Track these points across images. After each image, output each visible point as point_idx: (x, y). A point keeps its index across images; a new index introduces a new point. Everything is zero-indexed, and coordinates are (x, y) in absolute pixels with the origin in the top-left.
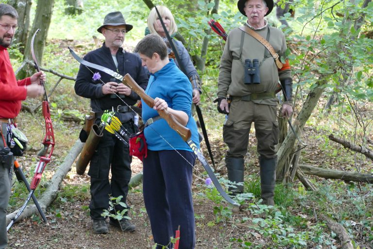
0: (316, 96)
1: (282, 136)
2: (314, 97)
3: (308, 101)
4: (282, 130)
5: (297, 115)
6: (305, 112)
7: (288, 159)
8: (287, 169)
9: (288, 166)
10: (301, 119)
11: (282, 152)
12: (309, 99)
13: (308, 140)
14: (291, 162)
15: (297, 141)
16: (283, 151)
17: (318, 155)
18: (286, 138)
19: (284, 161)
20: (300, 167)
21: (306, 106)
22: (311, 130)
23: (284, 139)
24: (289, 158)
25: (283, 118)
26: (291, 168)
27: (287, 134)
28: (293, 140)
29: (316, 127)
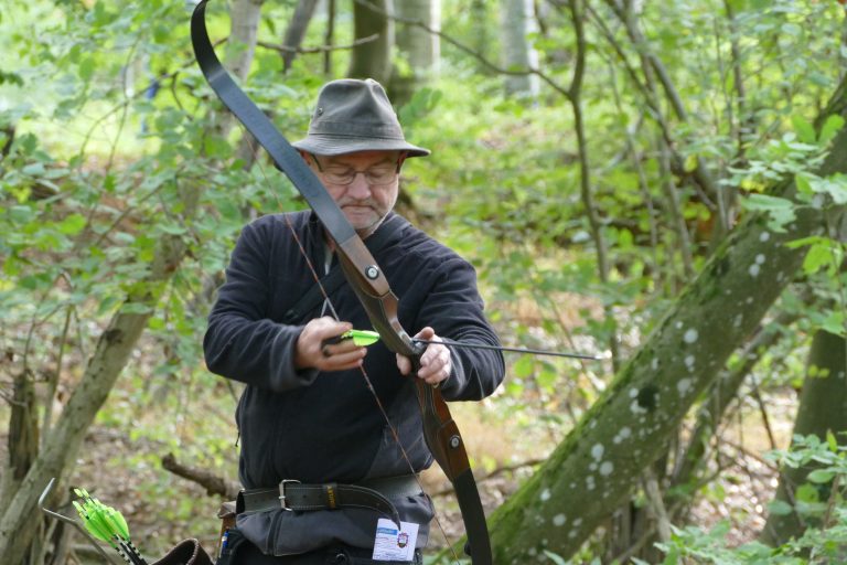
0: (125, 339)
1: (24, 458)
2: (120, 341)
3: (100, 355)
4: (22, 441)
5: (67, 397)
6: (94, 387)
7: (39, 528)
8: (37, 559)
9: (40, 548)
10: (80, 409)
11: (22, 507)
12: (103, 347)
13: (105, 471)
14: (49, 536)
15: (66, 472)
16: (26, 506)
17: (134, 514)
18: (34, 466)
19: (29, 534)
20: (78, 552)
21: (95, 370)
22: (113, 440)
23: (27, 467)
24: (43, 525)
25: (25, 405)
26: (48, 555)
27: (37, 452)
28: (56, 469)
29: (129, 432)
